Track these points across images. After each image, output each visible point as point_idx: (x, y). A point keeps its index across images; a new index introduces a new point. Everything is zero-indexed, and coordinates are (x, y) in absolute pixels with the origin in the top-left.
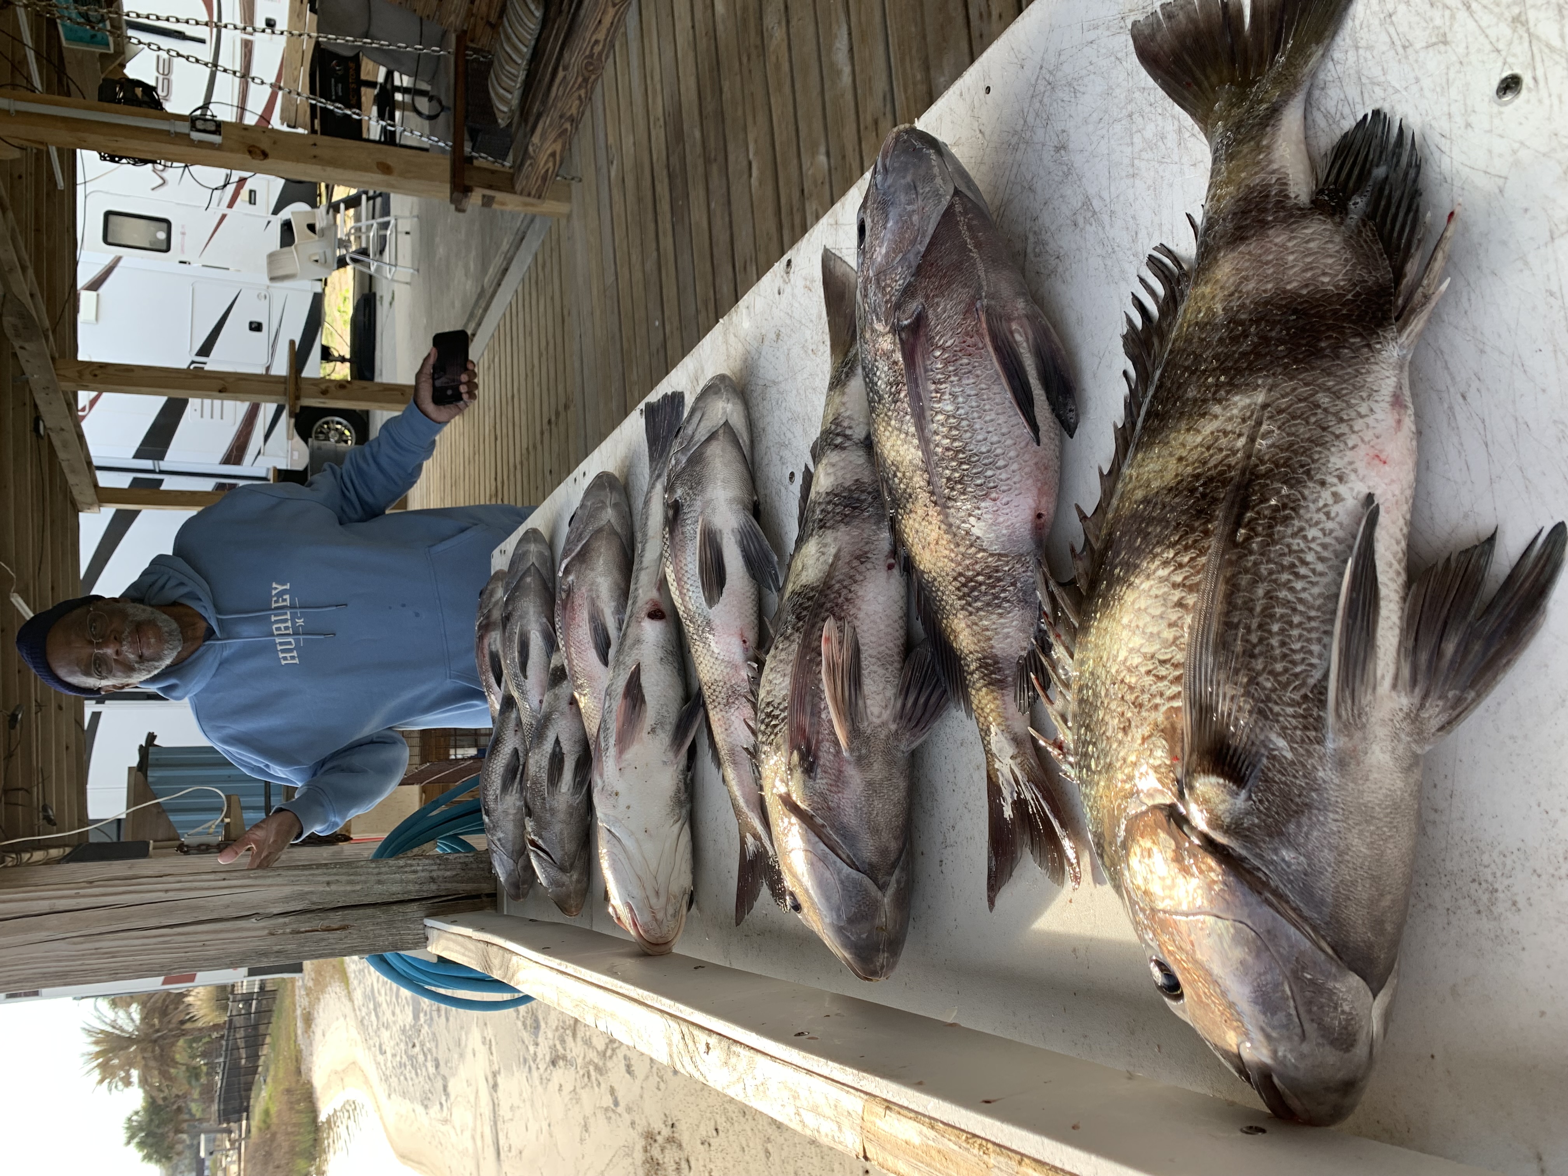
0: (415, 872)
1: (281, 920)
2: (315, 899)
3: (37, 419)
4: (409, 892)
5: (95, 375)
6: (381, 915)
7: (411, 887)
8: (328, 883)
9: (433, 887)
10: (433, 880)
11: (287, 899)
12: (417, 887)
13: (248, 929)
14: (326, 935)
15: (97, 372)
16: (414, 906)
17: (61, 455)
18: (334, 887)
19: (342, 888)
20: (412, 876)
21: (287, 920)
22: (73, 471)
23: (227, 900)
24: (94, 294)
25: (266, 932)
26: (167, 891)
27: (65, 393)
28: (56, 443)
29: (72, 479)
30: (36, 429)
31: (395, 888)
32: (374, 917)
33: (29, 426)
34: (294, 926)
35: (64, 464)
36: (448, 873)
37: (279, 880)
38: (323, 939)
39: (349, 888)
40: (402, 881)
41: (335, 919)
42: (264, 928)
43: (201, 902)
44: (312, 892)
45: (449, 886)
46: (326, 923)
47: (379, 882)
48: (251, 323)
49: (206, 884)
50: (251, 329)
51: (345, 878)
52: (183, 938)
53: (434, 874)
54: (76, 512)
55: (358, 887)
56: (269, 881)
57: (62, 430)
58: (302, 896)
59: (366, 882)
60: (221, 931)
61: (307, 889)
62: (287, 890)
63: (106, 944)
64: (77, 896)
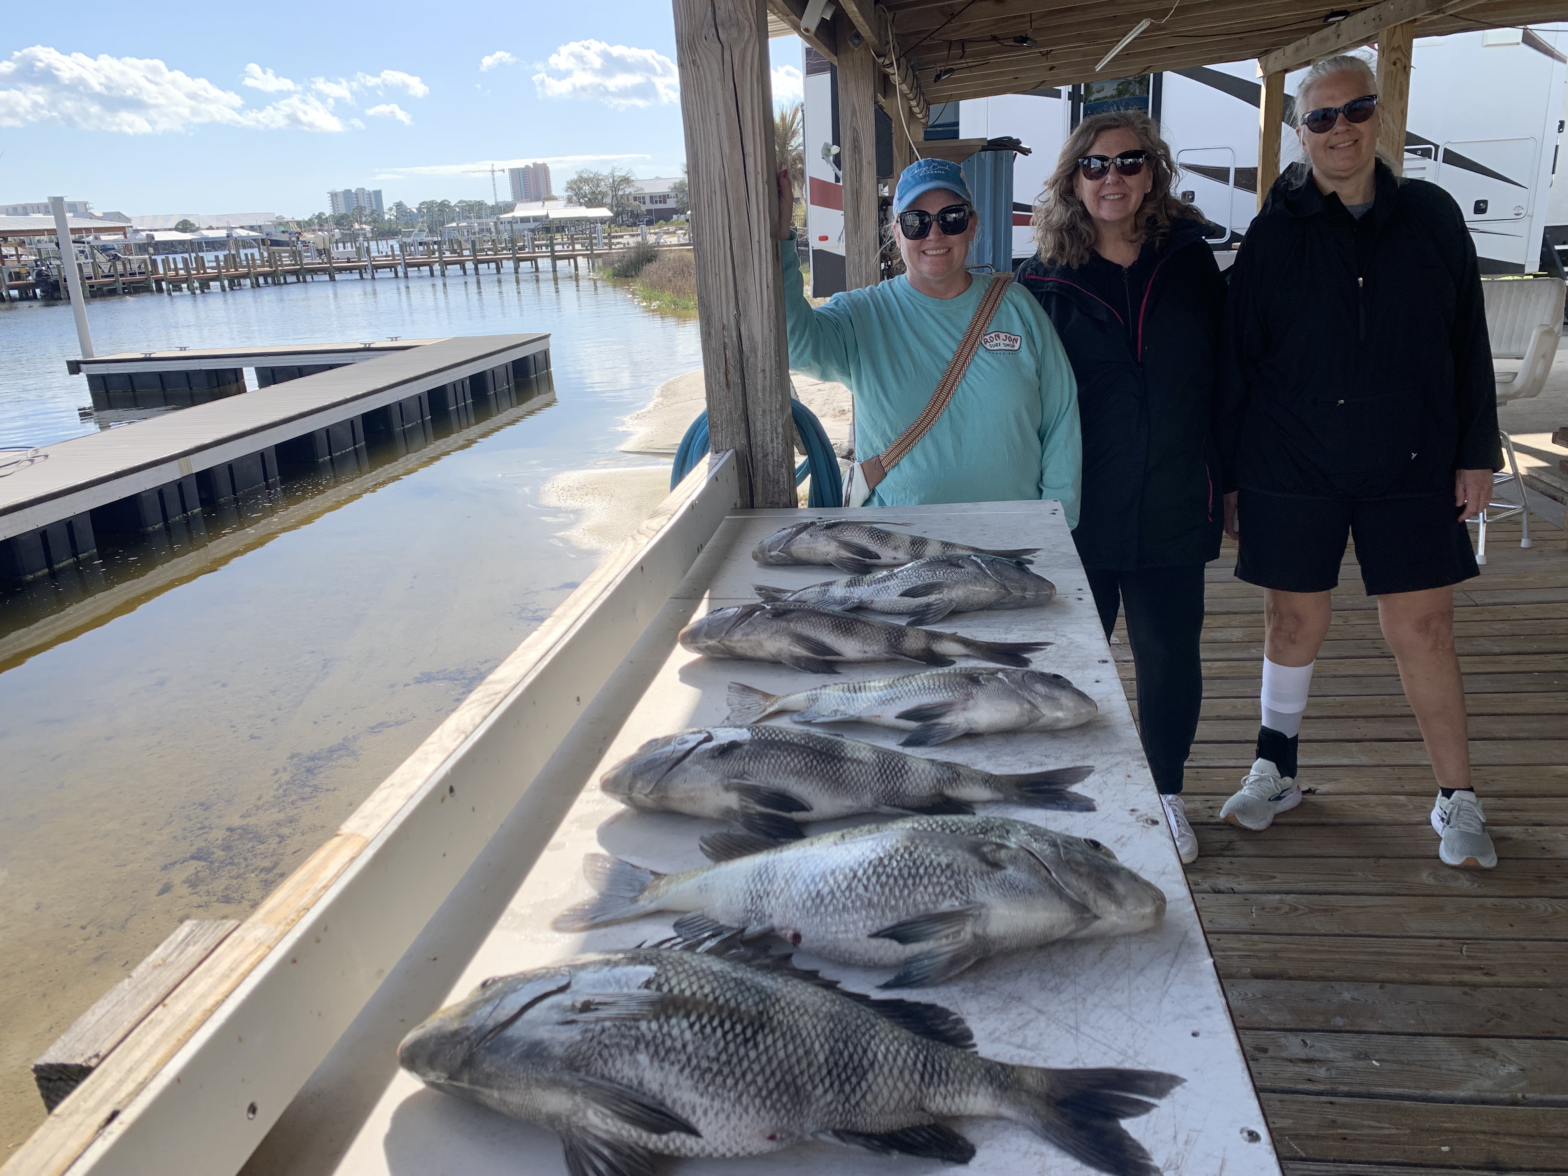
0: (772, 441)
1: (734, 334)
2: (751, 360)
3: (1345, 13)
4: (756, 437)
5: (1395, 64)
6: (737, 414)
7: (760, 438)
8: (764, 370)
9: (760, 456)
10: (765, 456)
11: (751, 338)
12: (760, 443)
13: (728, 308)
14: (722, 370)
15: (1399, 65)
16: (744, 441)
17: (1314, 37)
18: (760, 375)
19: (759, 382)
20: (768, 439)
21: (735, 339)
22: (1298, 50)
23: (752, 290)
24: (1520, 40)
25: (725, 322)
26: (759, 242)
27: (1376, 35)
28: (1326, 32)
29: (1290, 49)
30: (1335, 14)
31: (759, 424)
32: (736, 408)
33: (1336, 8)
34: (730, 345)
35: (1304, 41)
36: (770, 468)
37: (766, 331)
38: (719, 369)
39: (759, 387)
40: (765, 430)
41: (735, 378)
42: (729, 321)
43: (750, 270)
44: (756, 357)
45: (761, 469)
46: (731, 369)
47: (764, 412)
48: (1485, 202)
49: (764, 272)
50: (1477, 203)
51: (768, 383)
52: (722, 258)
53: (770, 457)
54: (1258, 56)
55: (760, 395)
56: (766, 323)
57: (1339, 36)
58: (754, 350)
59: (764, 401)
60: (727, 287)
61: (759, 354)
62: (758, 338)
63: (719, 198)
64: (756, 173)
